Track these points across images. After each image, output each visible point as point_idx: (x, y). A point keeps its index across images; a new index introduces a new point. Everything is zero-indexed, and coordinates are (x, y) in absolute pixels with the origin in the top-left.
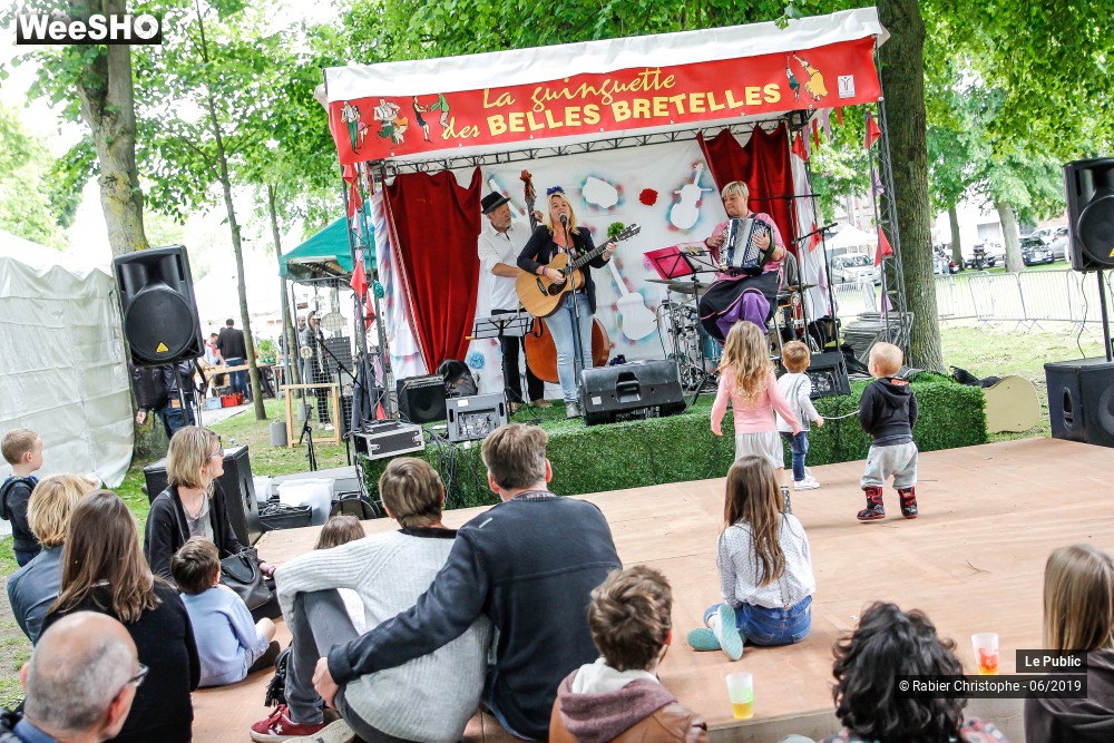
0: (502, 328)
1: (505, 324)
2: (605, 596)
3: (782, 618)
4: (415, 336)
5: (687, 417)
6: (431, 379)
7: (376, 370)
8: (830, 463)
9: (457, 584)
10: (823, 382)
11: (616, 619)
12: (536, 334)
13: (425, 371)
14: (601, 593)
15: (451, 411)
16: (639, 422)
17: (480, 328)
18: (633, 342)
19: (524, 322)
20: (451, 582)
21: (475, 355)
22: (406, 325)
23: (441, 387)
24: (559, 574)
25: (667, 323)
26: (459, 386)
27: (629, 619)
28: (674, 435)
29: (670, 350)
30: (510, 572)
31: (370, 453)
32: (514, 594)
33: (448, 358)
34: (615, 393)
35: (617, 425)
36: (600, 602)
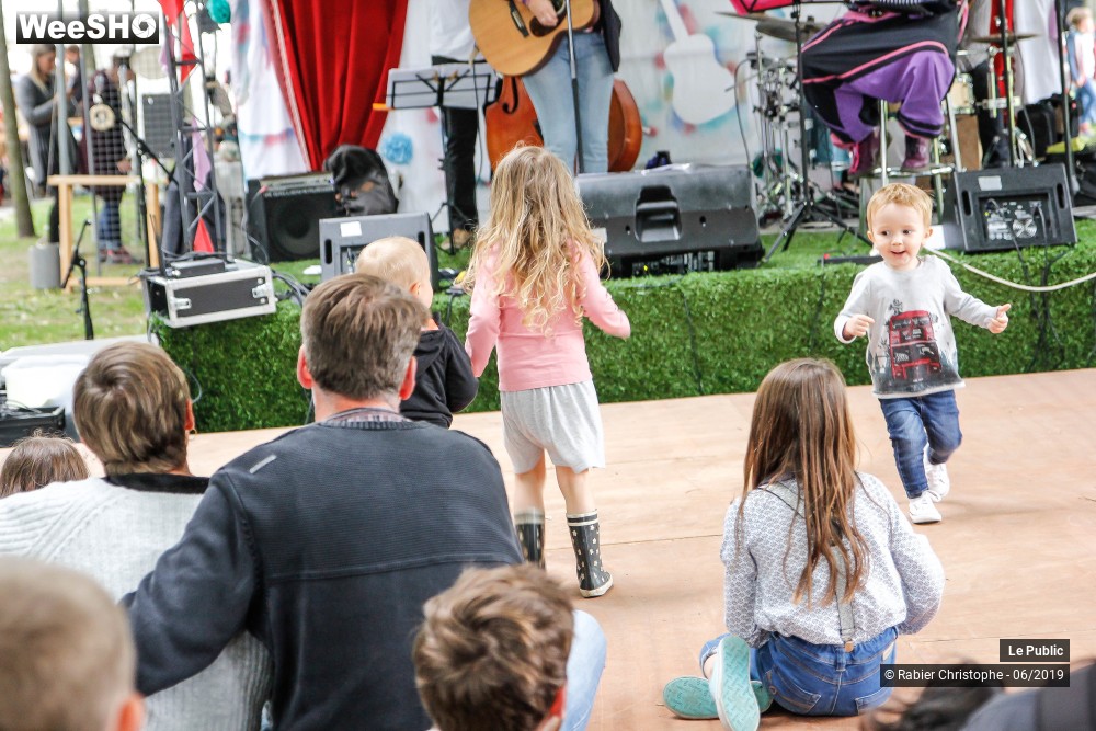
0: (440, 92)
1: (447, 84)
2: (445, 612)
3: (837, 664)
4: (286, 99)
5: (763, 274)
6: (311, 181)
7: (196, 161)
8: (1027, 371)
9: (194, 575)
10: (1023, 221)
11: (460, 657)
12: (505, 107)
13: (303, 165)
14: (440, 606)
15: (328, 244)
16: (674, 278)
17: (400, 89)
18: (690, 128)
19: (482, 82)
20: (184, 571)
21: (398, 138)
22: (271, 76)
23: (331, 195)
24: (389, 571)
25: (754, 97)
26: (364, 194)
27: (484, 659)
28: (737, 306)
29: (756, 147)
30: (297, 561)
31: (173, 314)
32: (303, 603)
33: (346, 141)
34: (633, 225)
35: (634, 282)
36: (435, 622)
